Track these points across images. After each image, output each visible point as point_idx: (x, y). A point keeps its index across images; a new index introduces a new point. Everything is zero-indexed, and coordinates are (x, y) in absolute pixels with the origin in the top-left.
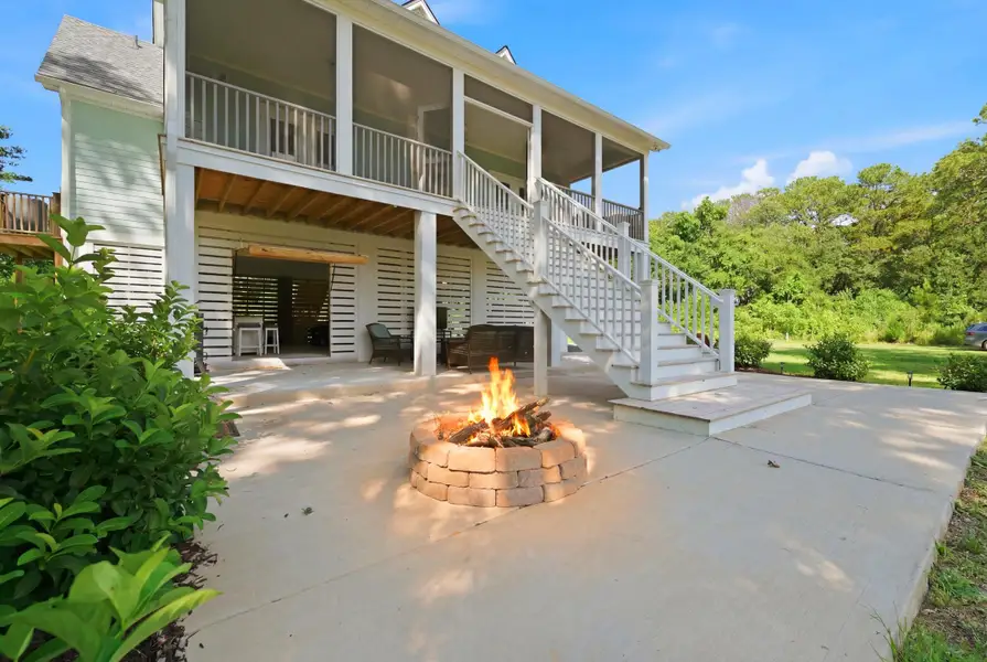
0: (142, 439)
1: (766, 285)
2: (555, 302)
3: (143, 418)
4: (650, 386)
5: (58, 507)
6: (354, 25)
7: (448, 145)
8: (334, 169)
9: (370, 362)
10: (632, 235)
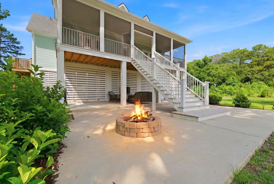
0: (49, 116)
1: (224, 81)
2: (158, 85)
3: (50, 111)
4: (183, 108)
5: (31, 130)
6: (105, 12)
7: (129, 43)
8: (99, 50)
9: (109, 102)
10: (180, 66)
